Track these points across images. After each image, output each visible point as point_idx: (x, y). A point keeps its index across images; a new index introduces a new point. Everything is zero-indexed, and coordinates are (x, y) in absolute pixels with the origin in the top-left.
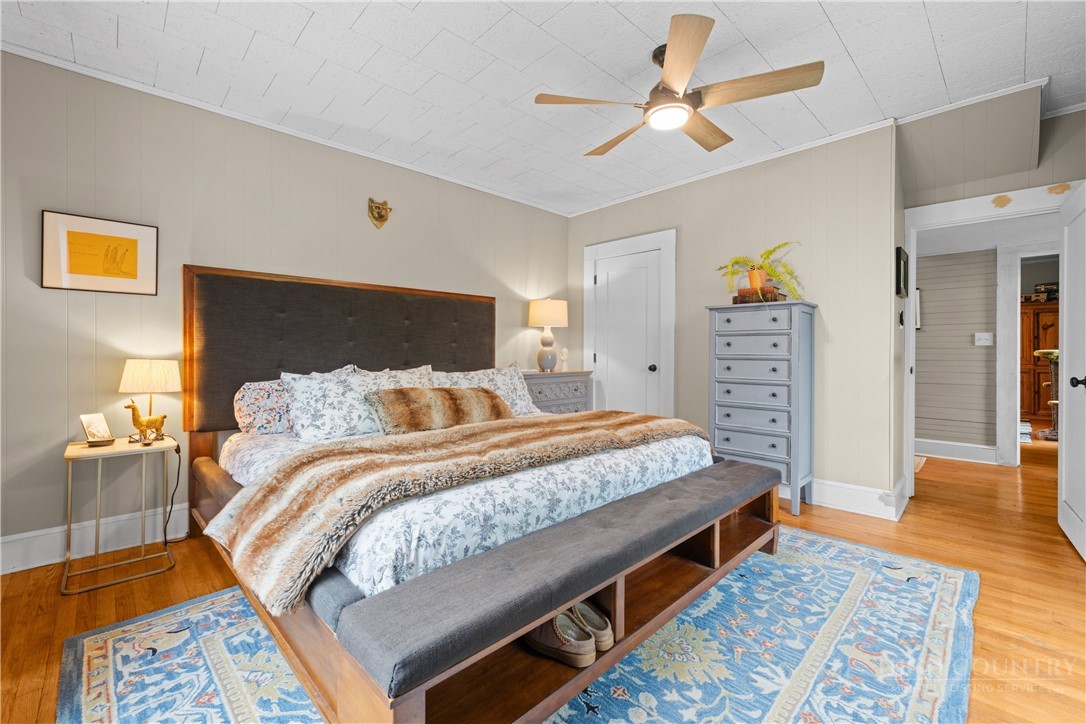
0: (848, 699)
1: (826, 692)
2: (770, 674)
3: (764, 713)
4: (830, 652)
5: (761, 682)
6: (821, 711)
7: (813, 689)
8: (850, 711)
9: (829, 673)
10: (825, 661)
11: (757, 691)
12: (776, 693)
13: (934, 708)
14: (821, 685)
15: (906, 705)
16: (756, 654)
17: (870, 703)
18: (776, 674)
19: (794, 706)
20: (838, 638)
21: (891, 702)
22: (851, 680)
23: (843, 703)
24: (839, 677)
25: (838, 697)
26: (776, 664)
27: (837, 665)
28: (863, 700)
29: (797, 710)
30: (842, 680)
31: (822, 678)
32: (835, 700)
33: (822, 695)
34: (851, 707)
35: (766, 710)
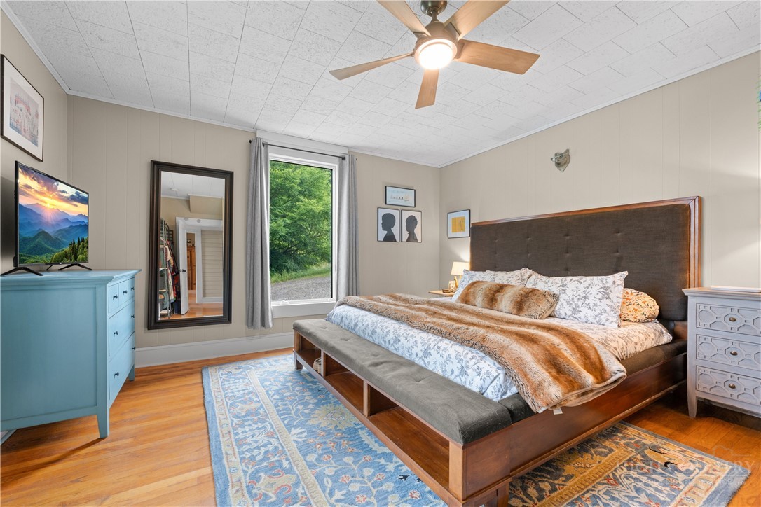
0: (267, 452)
1: (276, 448)
2: (300, 436)
3: (285, 424)
4: (295, 468)
5: (298, 430)
6: (271, 440)
7: (281, 444)
8: (262, 448)
9: (284, 457)
10: (291, 460)
11: (295, 427)
12: (289, 432)
13: (232, 480)
14: (280, 448)
15: (244, 471)
16: (316, 438)
17: (258, 458)
18: (299, 438)
19: (280, 433)
20: (302, 483)
21: (251, 466)
22: (273, 462)
23: (266, 449)
24: (278, 459)
25: (270, 449)
26: (304, 441)
27: (286, 464)
28: (261, 457)
29: (277, 433)
30: (276, 458)
31: (283, 452)
32: (270, 448)
33: (276, 445)
34: (263, 450)
35: (286, 425)
